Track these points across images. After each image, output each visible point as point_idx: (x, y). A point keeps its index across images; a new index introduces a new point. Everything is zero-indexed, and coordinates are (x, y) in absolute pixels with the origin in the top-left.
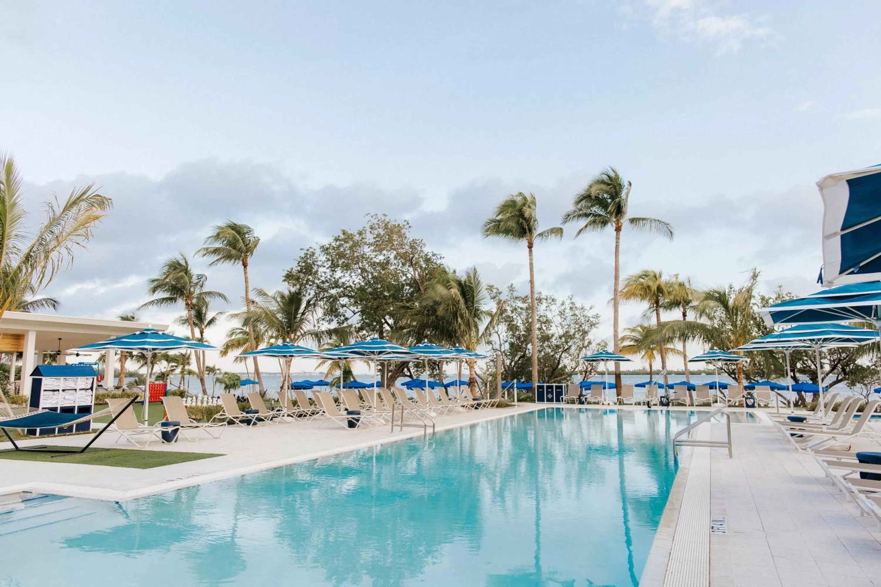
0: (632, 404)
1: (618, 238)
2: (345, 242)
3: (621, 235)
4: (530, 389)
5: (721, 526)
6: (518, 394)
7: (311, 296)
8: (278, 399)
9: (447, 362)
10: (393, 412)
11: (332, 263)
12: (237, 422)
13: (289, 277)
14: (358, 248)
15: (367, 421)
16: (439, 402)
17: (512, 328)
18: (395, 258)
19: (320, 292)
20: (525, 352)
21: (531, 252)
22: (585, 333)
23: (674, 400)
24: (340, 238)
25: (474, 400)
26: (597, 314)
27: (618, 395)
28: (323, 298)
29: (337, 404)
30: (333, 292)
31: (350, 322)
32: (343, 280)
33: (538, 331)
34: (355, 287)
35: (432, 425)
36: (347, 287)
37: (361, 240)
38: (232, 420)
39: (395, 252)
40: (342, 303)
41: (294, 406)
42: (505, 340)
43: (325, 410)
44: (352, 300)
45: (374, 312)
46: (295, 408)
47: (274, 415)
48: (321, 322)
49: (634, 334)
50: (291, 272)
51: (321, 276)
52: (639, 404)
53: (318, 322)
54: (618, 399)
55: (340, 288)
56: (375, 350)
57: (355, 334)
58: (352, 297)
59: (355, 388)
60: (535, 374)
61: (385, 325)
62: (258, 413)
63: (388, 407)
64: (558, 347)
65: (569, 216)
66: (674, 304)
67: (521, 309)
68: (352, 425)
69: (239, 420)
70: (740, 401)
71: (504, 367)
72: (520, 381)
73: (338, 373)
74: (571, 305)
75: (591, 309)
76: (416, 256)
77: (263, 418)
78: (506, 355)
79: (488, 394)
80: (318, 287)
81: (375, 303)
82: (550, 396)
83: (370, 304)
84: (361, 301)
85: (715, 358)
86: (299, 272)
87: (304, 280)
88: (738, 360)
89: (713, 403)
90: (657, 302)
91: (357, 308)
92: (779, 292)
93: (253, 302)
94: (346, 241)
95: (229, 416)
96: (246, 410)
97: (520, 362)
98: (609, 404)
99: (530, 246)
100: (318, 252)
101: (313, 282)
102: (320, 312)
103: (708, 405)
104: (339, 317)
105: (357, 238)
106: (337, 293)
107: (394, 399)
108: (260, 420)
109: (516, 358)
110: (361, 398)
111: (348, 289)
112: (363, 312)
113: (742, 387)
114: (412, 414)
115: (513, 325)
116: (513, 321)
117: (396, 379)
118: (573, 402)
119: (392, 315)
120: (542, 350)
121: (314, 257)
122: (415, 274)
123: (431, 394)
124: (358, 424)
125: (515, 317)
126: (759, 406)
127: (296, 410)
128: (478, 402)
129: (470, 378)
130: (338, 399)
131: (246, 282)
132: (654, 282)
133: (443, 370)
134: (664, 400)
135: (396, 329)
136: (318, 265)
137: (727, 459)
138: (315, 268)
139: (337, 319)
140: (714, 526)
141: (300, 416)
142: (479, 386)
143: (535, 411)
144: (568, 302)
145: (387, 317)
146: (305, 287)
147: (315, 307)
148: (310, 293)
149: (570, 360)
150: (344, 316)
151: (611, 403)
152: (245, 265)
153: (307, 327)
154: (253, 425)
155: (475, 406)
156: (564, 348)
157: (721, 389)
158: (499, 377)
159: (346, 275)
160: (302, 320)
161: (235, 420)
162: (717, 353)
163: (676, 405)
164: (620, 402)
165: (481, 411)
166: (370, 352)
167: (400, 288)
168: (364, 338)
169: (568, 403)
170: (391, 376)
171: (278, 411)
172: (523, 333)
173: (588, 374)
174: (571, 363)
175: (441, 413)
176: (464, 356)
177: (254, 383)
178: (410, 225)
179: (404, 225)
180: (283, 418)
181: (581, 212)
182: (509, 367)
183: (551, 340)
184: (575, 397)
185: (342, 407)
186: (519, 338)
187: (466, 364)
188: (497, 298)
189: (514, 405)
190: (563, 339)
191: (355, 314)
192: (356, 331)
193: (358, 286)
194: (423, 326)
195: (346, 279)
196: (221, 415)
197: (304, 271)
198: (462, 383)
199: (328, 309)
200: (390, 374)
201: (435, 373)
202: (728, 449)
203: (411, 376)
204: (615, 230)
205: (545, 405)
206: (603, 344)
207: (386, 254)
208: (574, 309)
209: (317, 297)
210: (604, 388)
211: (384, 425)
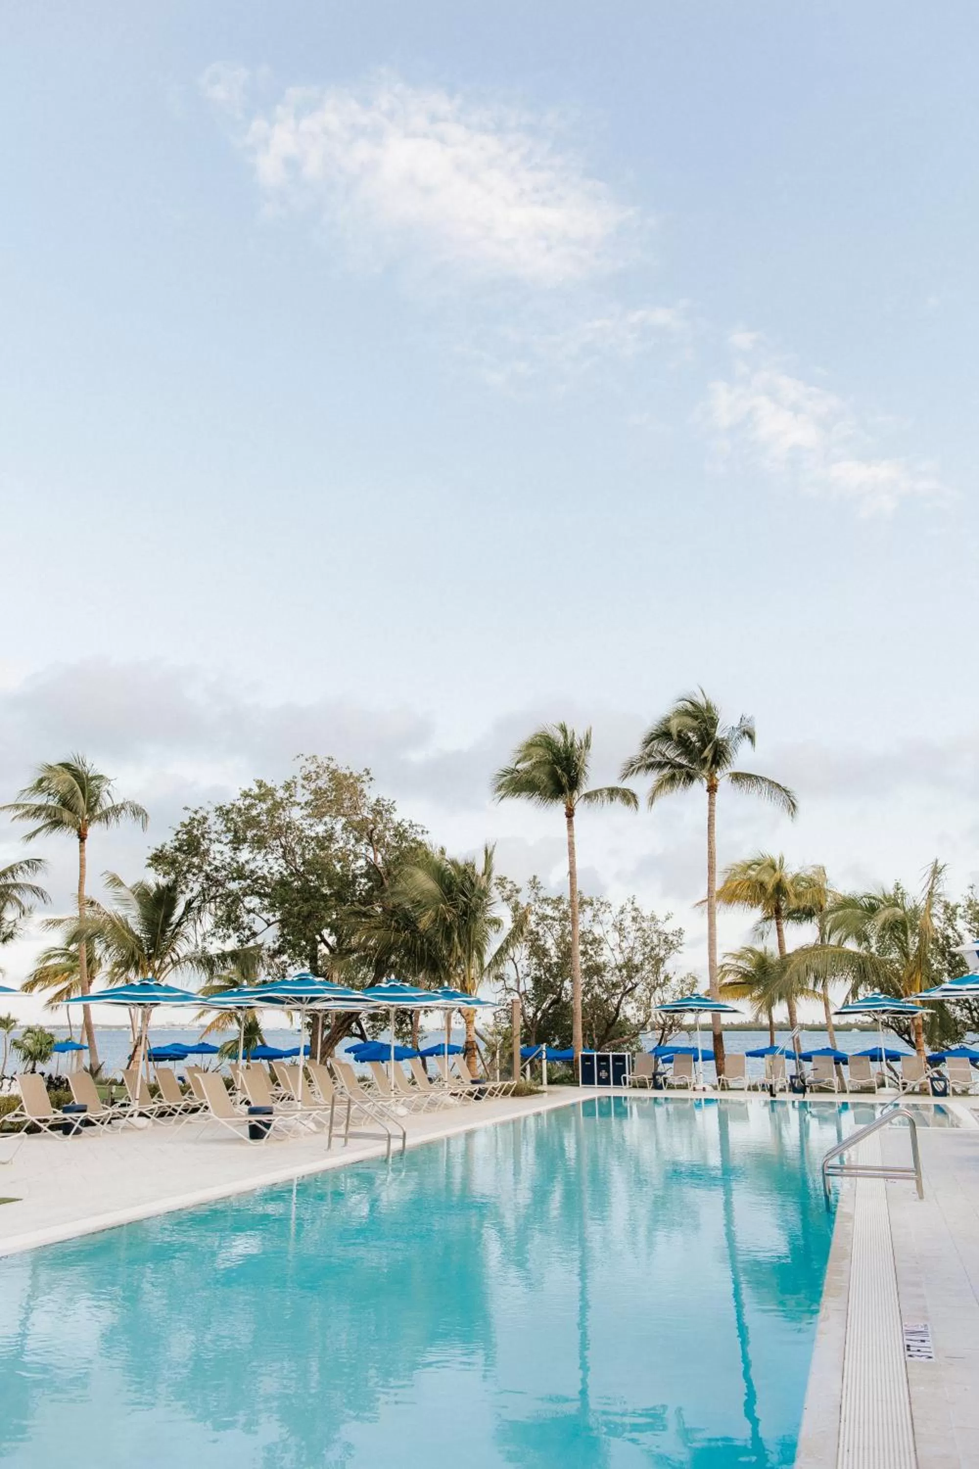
0: (742, 1089)
1: (711, 804)
2: (260, 801)
3: (716, 798)
4: (570, 1062)
5: (922, 1344)
6: (549, 1070)
7: (194, 894)
8: (123, 1081)
9: (426, 1012)
10: (333, 1108)
11: (235, 836)
12: (45, 1128)
13: (158, 859)
14: (281, 811)
15: (285, 1126)
16: (412, 1087)
17: (538, 951)
18: (344, 828)
19: (210, 886)
20: (560, 993)
21: (570, 823)
22: (659, 961)
23: (814, 1082)
24: (252, 793)
25: (474, 1082)
26: (680, 929)
27: (719, 1074)
28: (215, 897)
29: (230, 1091)
30: (233, 886)
31: (259, 940)
32: (252, 866)
33: (581, 957)
34: (272, 879)
35: (401, 1134)
36: (259, 878)
37: (287, 799)
38: (35, 1125)
39: (344, 820)
40: (248, 906)
41: (152, 1096)
42: (525, 972)
43: (209, 1105)
44: (266, 902)
45: (303, 921)
46: (154, 1100)
47: (114, 1114)
48: (211, 939)
49: (741, 963)
50: (161, 851)
51: (214, 858)
52: (755, 1088)
53: (204, 940)
54: (719, 1080)
55: (245, 880)
56: (304, 996)
57: (267, 960)
58: (266, 895)
59: (264, 1058)
60: (578, 1032)
61: (322, 946)
62: (84, 1111)
63: (322, 1099)
64: (615, 985)
65: (632, 765)
66: (805, 914)
67: (553, 919)
68: (256, 1133)
69: (48, 1124)
70: (921, 1085)
71: (524, 1020)
72: (550, 1045)
73: (234, 1030)
74: (634, 914)
75: (667, 919)
76: (380, 827)
77: (93, 1120)
78: (527, 998)
79: (498, 1071)
80: (208, 877)
81: (306, 909)
82: (603, 1074)
83: (296, 908)
84: (282, 904)
85: (878, 1009)
86: (177, 849)
87: (184, 865)
88: (915, 1013)
89: (878, 1088)
90: (778, 911)
91: (274, 916)
92: (971, 896)
93: (92, 903)
94: (261, 798)
95: (30, 1117)
96: (65, 1106)
97: (550, 1011)
98: (704, 1089)
99: (570, 814)
100: (212, 818)
101: (200, 869)
102: (208, 921)
103: (869, 1090)
104: (241, 931)
105: (280, 794)
106: (241, 889)
107: (332, 1080)
108: (87, 1123)
109: (545, 1005)
110: (274, 1079)
111: (260, 881)
112: (283, 923)
113: (924, 1059)
114: (364, 1111)
115: (539, 946)
116: (537, 939)
117: (336, 1044)
118: (643, 1086)
119: (335, 929)
120: (589, 990)
121: (205, 826)
122: (376, 858)
123: (398, 1071)
124: (269, 1132)
125: (541, 932)
126: (955, 1093)
127: (155, 1105)
128: (481, 1086)
129: (467, 1043)
130: (232, 1080)
131: (82, 866)
132: (772, 876)
133: (419, 1025)
134: (797, 1083)
135: (340, 952)
136: (210, 840)
137: (915, 1200)
138: (205, 844)
139: (238, 934)
140: (910, 1343)
141: (162, 1115)
142: (481, 1057)
143: (578, 1103)
144: (629, 907)
145: (326, 932)
146: (185, 878)
147: (199, 912)
148: (194, 886)
149: (635, 1009)
150: (250, 929)
151: (708, 1088)
152: (82, 838)
153: (183, 948)
154: (74, 1134)
155: (476, 1093)
156: (625, 987)
157: (888, 1061)
158: (517, 1041)
159: (259, 857)
160: (175, 936)
161: (41, 1125)
162: (880, 1000)
163: (817, 1091)
164: (723, 1085)
165: (485, 1103)
166: (295, 998)
167: (346, 882)
168: (283, 969)
169: (635, 1087)
170: (329, 1037)
171: (123, 1105)
172: (555, 960)
173: (666, 1032)
174: (638, 1014)
175: (417, 1109)
176: (456, 1003)
177: (80, 1048)
178: (371, 776)
179: (361, 776)
180: (130, 1119)
181: (652, 760)
182: (532, 1020)
183: (603, 973)
184: (647, 1077)
185: (239, 1096)
186: (549, 969)
187: (459, 1015)
188: (513, 900)
189: (544, 1092)
190: (624, 972)
191: (269, 925)
192: (269, 956)
193: (277, 876)
194: (388, 949)
195: (257, 864)
196: (16, 1116)
197: (186, 848)
198: (453, 1050)
199: (222, 917)
200: (327, 1032)
201: (405, 1030)
202: (914, 1182)
203: (362, 1036)
204: (708, 791)
205: (595, 1092)
206: (689, 980)
207: (328, 822)
208: (639, 919)
209: (204, 895)
210: (696, 1059)
211: (315, 1133)
